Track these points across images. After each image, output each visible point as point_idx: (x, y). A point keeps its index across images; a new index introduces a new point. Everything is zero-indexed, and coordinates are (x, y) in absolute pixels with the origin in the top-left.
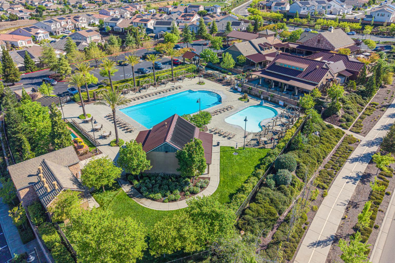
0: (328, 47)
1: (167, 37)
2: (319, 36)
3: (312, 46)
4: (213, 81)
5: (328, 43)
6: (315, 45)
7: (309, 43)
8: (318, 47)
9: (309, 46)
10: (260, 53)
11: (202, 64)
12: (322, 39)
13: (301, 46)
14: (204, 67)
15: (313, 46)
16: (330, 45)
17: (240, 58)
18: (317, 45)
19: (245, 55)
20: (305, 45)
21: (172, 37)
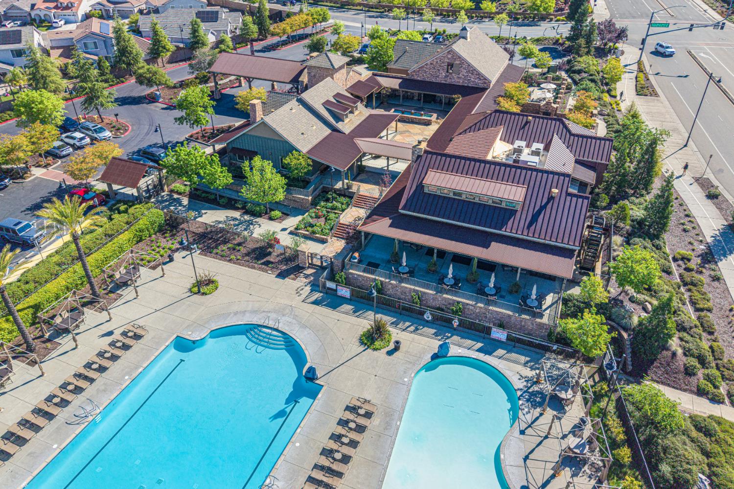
0: (473, 81)
1: (25, 106)
2: (450, 56)
3: (434, 80)
4: (236, 262)
5: (473, 71)
6: (441, 77)
7: (426, 72)
8: (449, 81)
9: (427, 80)
10: (335, 130)
11: (172, 187)
12: (458, 62)
13: (407, 83)
14: (185, 201)
15: (438, 80)
16: (479, 75)
17: (294, 162)
18: (446, 76)
19: (304, 150)
20: (416, 77)
21: (41, 102)
